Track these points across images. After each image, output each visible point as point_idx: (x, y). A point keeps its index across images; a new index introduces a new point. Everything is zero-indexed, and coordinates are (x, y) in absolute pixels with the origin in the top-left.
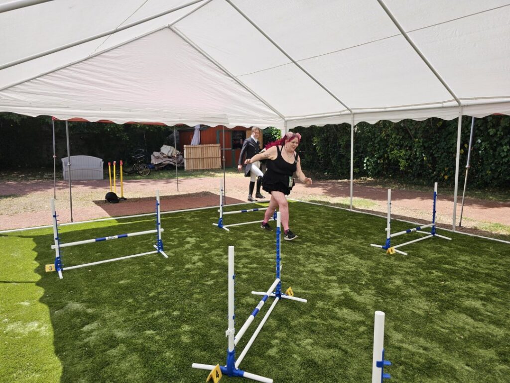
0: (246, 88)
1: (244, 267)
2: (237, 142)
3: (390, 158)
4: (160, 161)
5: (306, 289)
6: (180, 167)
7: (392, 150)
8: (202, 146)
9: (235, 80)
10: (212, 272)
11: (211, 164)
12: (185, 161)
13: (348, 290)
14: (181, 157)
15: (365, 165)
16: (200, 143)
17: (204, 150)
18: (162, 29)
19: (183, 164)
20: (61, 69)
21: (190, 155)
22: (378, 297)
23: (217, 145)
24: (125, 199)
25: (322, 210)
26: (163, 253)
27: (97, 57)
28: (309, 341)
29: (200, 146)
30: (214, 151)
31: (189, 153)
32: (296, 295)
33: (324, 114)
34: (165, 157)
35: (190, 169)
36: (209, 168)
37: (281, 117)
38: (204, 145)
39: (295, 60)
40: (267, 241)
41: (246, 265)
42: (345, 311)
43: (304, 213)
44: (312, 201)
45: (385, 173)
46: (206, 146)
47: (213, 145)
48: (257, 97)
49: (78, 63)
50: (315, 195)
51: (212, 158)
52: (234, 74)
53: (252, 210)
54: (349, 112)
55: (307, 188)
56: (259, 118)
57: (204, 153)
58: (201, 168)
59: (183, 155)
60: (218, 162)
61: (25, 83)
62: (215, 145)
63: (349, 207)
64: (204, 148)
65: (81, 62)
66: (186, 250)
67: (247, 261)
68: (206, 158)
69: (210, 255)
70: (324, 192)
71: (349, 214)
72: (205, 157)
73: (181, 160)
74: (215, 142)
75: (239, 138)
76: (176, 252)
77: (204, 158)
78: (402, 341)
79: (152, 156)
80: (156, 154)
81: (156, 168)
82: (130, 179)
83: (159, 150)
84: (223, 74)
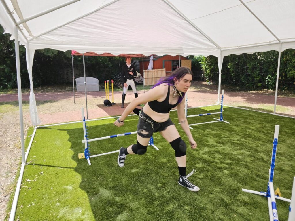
0: (196, 28)
1: (221, 162)
2: (175, 67)
3: (288, 76)
6: (141, 83)
7: (291, 70)
8: (154, 70)
9: (189, 23)
10: (197, 165)
12: (144, 80)
14: (141, 77)
15: (267, 81)
16: (153, 69)
17: (156, 73)
21: (147, 76)
23: (164, 69)
24: (115, 104)
25: (251, 113)
26: (154, 146)
27: (102, 10)
29: (153, 70)
30: (162, 73)
32: (284, 195)
33: (256, 44)
35: (147, 84)
37: (219, 48)
38: (156, 70)
40: (226, 139)
41: (222, 161)
43: (240, 116)
44: (239, 107)
45: (282, 86)
47: (161, 69)
49: (90, 14)
50: (238, 102)
51: (160, 77)
52: (189, 18)
53: (206, 114)
54: (278, 42)
55: (230, 97)
56: (204, 49)
57: (156, 74)
58: (153, 84)
59: (142, 76)
61: (59, 29)
63: (272, 111)
65: (92, 13)
67: (220, 156)
68: (156, 78)
70: (244, 100)
71: (276, 117)
73: (142, 79)
74: (162, 68)
75: (176, 64)
76: (162, 145)
84: (181, 18)
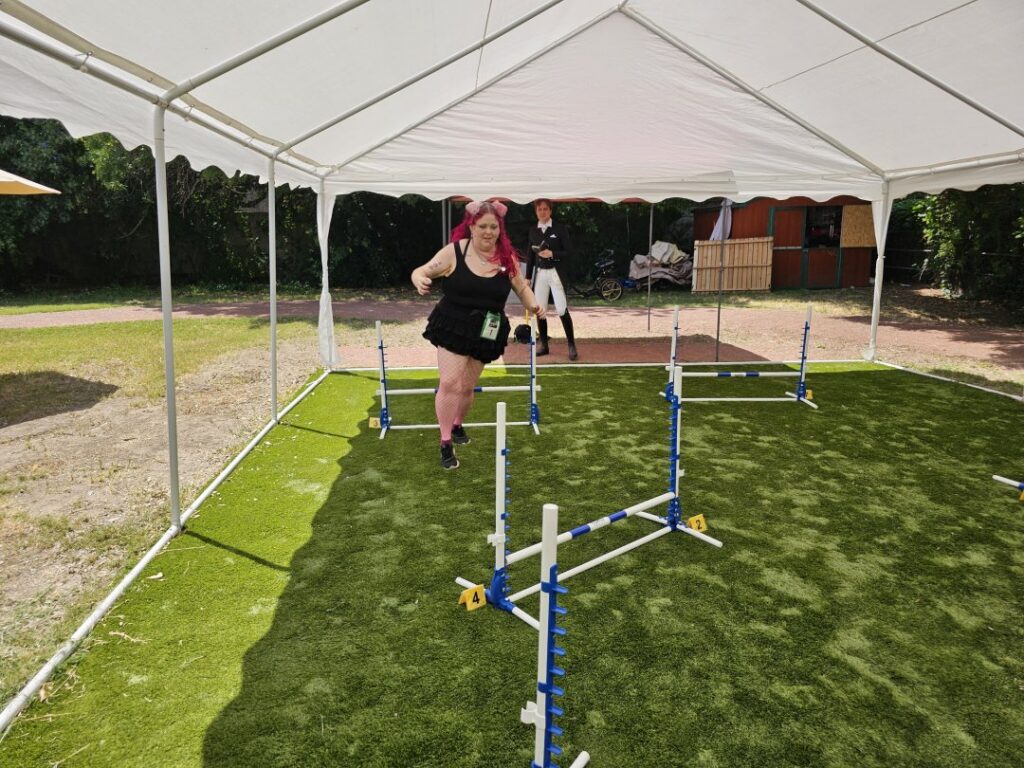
2: (823, 232)
4: (645, 273)
5: (738, 527)
6: (686, 284)
8: (733, 242)
9: (757, 97)
10: (592, 468)
11: (749, 281)
12: (694, 274)
13: (830, 546)
14: (687, 266)
16: (730, 236)
17: (737, 251)
18: (607, 16)
19: (691, 279)
20: (435, 116)
21: (706, 260)
22: (889, 572)
23: (766, 239)
25: (941, 391)
26: (535, 426)
27: (490, 88)
28: (667, 601)
29: (729, 241)
30: (759, 253)
31: (703, 258)
32: (711, 532)
34: (657, 266)
35: (703, 289)
36: (744, 288)
38: (738, 241)
39: (872, 40)
42: (786, 576)
46: (742, 241)
48: (811, 131)
49: (459, 103)
51: (752, 267)
52: (754, 85)
53: (744, 374)
56: (813, 177)
57: (736, 256)
58: (725, 288)
59: (692, 261)
60: (763, 277)
61: (387, 144)
62: (761, 240)
64: (737, 246)
66: (576, 428)
68: (738, 267)
69: (609, 442)
72: (736, 264)
73: (688, 272)
74: (761, 234)
75: (827, 222)
77: (733, 268)
78: (856, 653)
79: (632, 262)
80: (639, 258)
81: (638, 286)
82: (580, 305)
83: (645, 251)
